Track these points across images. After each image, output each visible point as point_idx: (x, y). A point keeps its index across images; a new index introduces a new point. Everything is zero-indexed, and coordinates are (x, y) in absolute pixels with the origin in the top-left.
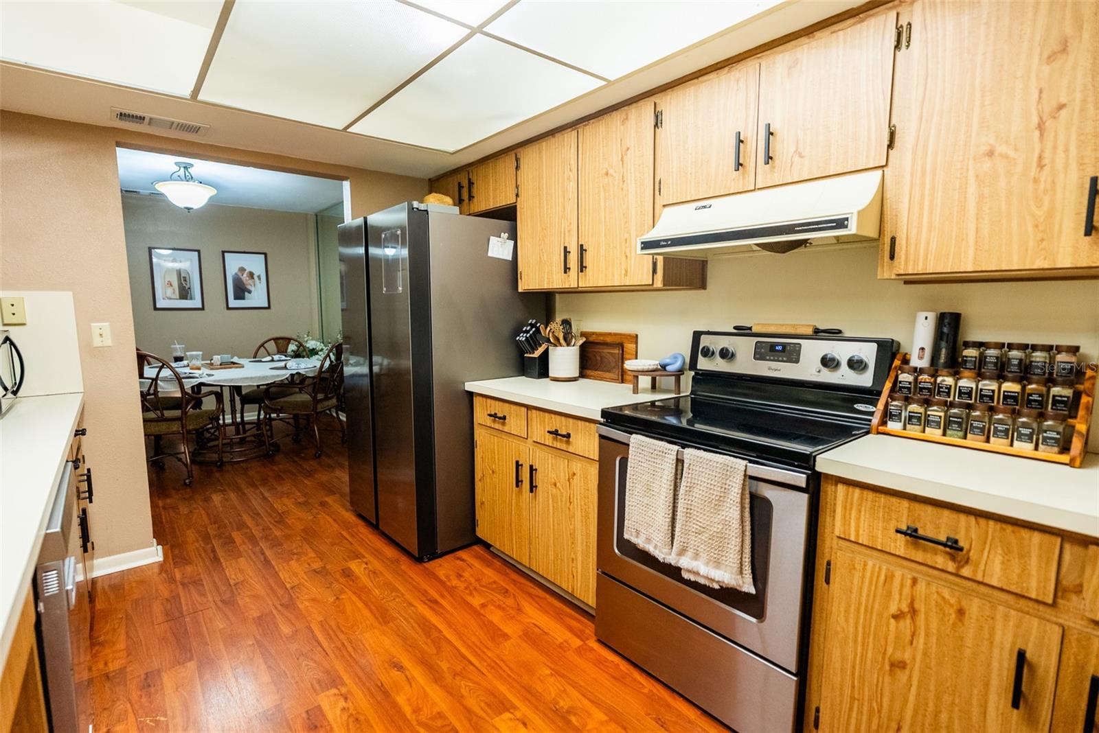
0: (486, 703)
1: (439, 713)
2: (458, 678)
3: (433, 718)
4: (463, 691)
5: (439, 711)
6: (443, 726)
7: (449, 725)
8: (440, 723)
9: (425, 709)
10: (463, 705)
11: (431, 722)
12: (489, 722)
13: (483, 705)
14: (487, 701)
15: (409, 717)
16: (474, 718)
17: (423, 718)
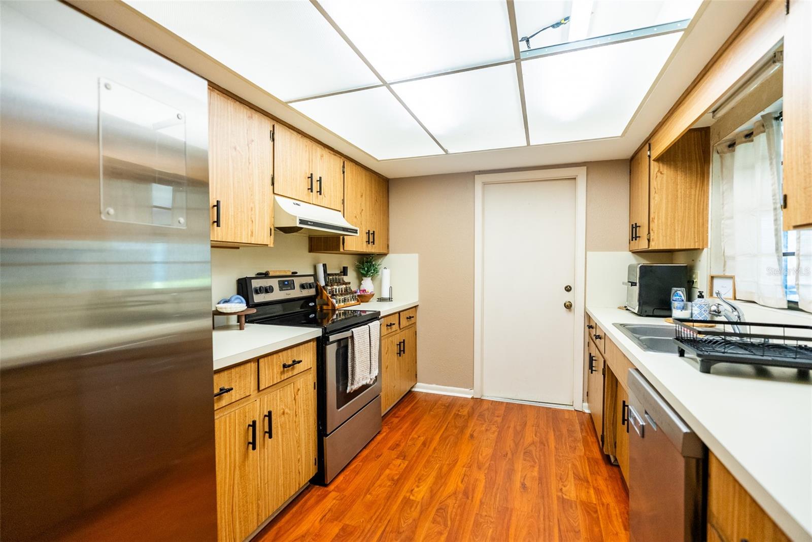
0: (411, 508)
1: (433, 523)
2: (401, 530)
3: (439, 523)
4: (410, 521)
5: (432, 524)
6: (440, 516)
7: (437, 515)
8: (439, 519)
9: (436, 530)
10: (420, 516)
11: (442, 524)
12: (422, 502)
13: (413, 509)
14: (409, 508)
15: (447, 534)
16: (423, 508)
17: (442, 527)
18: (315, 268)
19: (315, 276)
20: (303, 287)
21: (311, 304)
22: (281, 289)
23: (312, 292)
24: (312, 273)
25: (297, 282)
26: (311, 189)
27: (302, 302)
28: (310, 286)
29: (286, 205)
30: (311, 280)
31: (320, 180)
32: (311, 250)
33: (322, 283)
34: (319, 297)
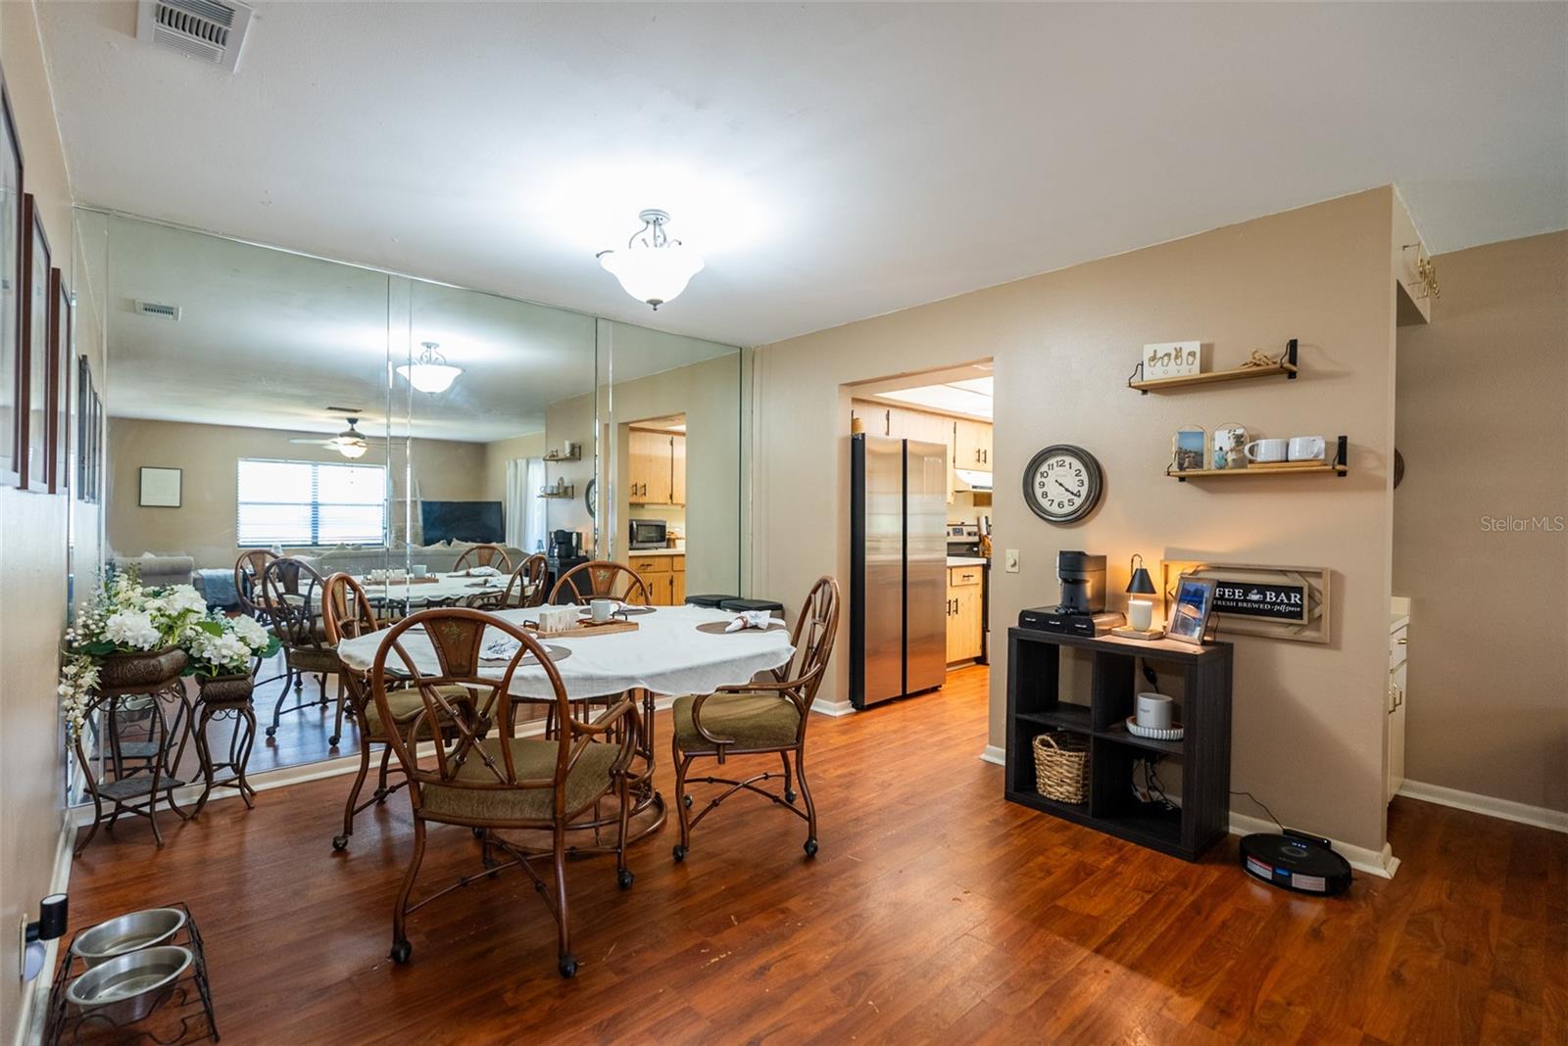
18: (978, 520)
19: (978, 525)
20: (969, 534)
21: (975, 549)
22: (954, 535)
23: (976, 539)
24: (976, 523)
25: (966, 530)
26: (979, 460)
27: (968, 546)
28: (975, 534)
29: (962, 474)
30: (975, 529)
31: (985, 452)
32: (975, 505)
33: (984, 532)
34: (981, 544)
